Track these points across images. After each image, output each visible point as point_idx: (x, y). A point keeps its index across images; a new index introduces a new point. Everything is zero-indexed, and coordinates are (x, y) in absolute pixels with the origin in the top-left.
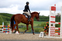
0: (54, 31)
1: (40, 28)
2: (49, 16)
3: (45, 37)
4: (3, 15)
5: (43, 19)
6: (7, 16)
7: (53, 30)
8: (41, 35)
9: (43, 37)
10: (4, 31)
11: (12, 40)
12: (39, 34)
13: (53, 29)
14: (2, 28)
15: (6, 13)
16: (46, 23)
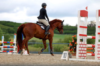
0: (85, 49)
1: (62, 45)
2: (77, 25)
3: (70, 59)
4: (3, 24)
5: (67, 30)
6: (8, 26)
7: (83, 49)
8: (64, 56)
9: (67, 60)
10: (4, 50)
11: (17, 64)
12: (60, 55)
13: (84, 46)
14: (2, 45)
15: (7, 21)
16: (72, 36)
